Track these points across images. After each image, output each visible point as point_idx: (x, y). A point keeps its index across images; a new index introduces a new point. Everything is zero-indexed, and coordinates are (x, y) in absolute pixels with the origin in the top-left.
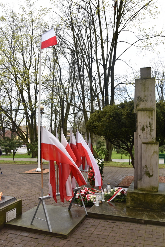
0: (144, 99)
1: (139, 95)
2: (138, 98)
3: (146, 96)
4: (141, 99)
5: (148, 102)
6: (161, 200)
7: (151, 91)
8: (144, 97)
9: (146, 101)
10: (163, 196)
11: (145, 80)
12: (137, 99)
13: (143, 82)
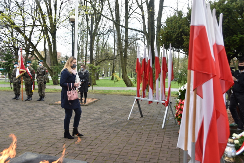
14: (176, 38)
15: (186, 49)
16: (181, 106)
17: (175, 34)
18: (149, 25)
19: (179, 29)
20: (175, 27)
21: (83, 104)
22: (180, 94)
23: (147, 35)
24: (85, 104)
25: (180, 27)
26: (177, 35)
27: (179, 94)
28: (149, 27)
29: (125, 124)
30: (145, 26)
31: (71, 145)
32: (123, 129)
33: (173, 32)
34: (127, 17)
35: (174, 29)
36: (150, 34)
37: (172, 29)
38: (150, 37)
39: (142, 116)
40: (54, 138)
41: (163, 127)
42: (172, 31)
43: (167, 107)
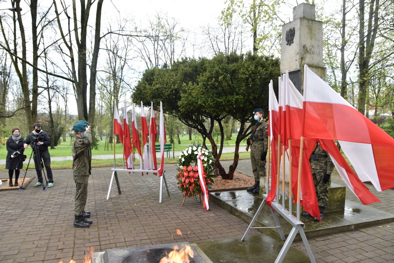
0: (311, 50)
1: (304, 43)
2: (304, 47)
3: (313, 47)
4: (307, 49)
5: (315, 55)
6: (340, 196)
7: (319, 41)
8: (311, 48)
9: (313, 53)
10: (342, 189)
11: (311, 22)
12: (302, 48)
13: (310, 24)
14: (169, 95)
15: (182, 108)
16: (188, 173)
17: (168, 91)
18: (81, 71)
19: (174, 86)
20: (168, 82)
21: (15, 187)
22: (183, 160)
23: (78, 85)
24: (18, 187)
25: (174, 83)
26: (170, 92)
27: (181, 160)
28: (80, 74)
29: (110, 205)
30: (74, 73)
31: (76, 242)
32: (117, 211)
33: (165, 88)
34: (35, 56)
35: (166, 85)
36: (82, 83)
37: (163, 84)
38: (81, 86)
39: (120, 192)
40: (37, 238)
41: (160, 201)
42: (163, 87)
43: (162, 177)
